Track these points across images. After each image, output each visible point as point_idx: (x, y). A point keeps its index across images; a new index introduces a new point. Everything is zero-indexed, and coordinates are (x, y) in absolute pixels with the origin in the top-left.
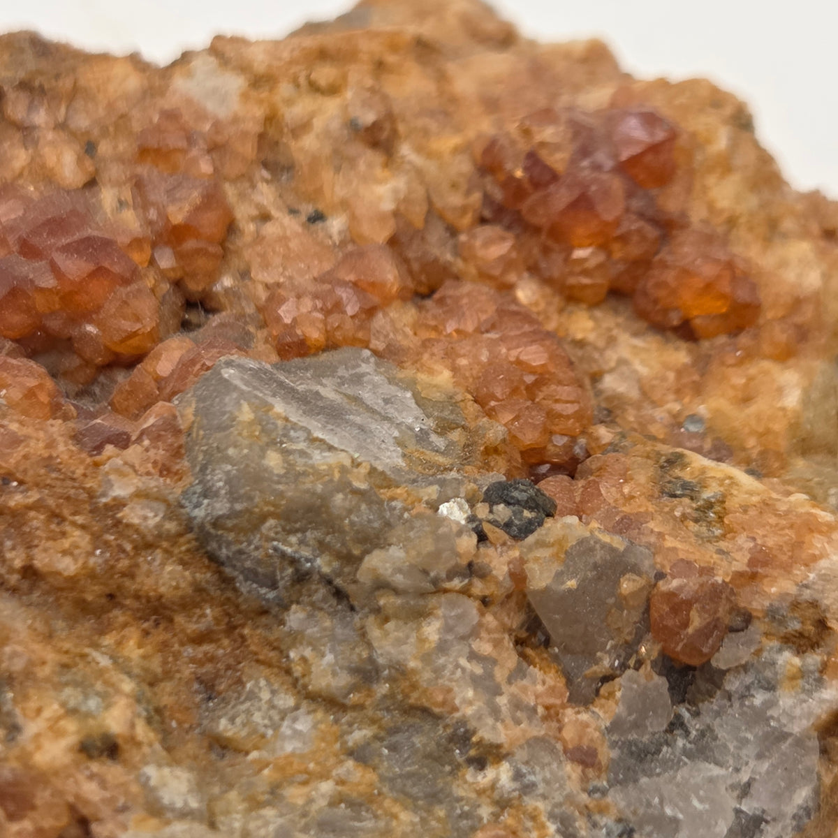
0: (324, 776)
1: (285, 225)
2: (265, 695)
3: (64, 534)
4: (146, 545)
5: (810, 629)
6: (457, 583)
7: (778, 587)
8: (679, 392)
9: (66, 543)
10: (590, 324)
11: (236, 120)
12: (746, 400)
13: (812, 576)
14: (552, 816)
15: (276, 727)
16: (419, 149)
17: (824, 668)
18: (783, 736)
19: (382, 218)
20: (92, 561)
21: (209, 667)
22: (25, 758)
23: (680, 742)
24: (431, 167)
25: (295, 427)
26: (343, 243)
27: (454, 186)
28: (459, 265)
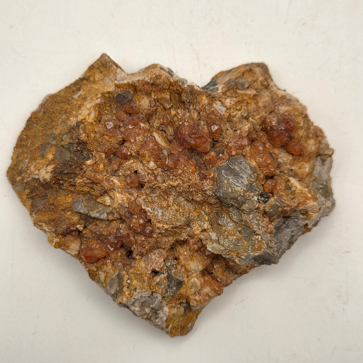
0: (234, 235)
1: (230, 131)
2: (226, 218)
3: (198, 195)
4: (209, 196)
5: (305, 213)
6: (255, 211)
7: (301, 208)
8: (290, 164)
9: (198, 196)
10: (277, 151)
11: (224, 115)
12: (300, 168)
13: (306, 206)
14: (266, 243)
15: (227, 224)
16: (252, 118)
17: (306, 218)
18: (299, 226)
19: (246, 132)
20: (202, 199)
21: (217, 211)
22: (193, 232)
23: (284, 225)
24: (254, 121)
25: (233, 183)
26: (239, 135)
27: (258, 124)
28: (257, 138)
